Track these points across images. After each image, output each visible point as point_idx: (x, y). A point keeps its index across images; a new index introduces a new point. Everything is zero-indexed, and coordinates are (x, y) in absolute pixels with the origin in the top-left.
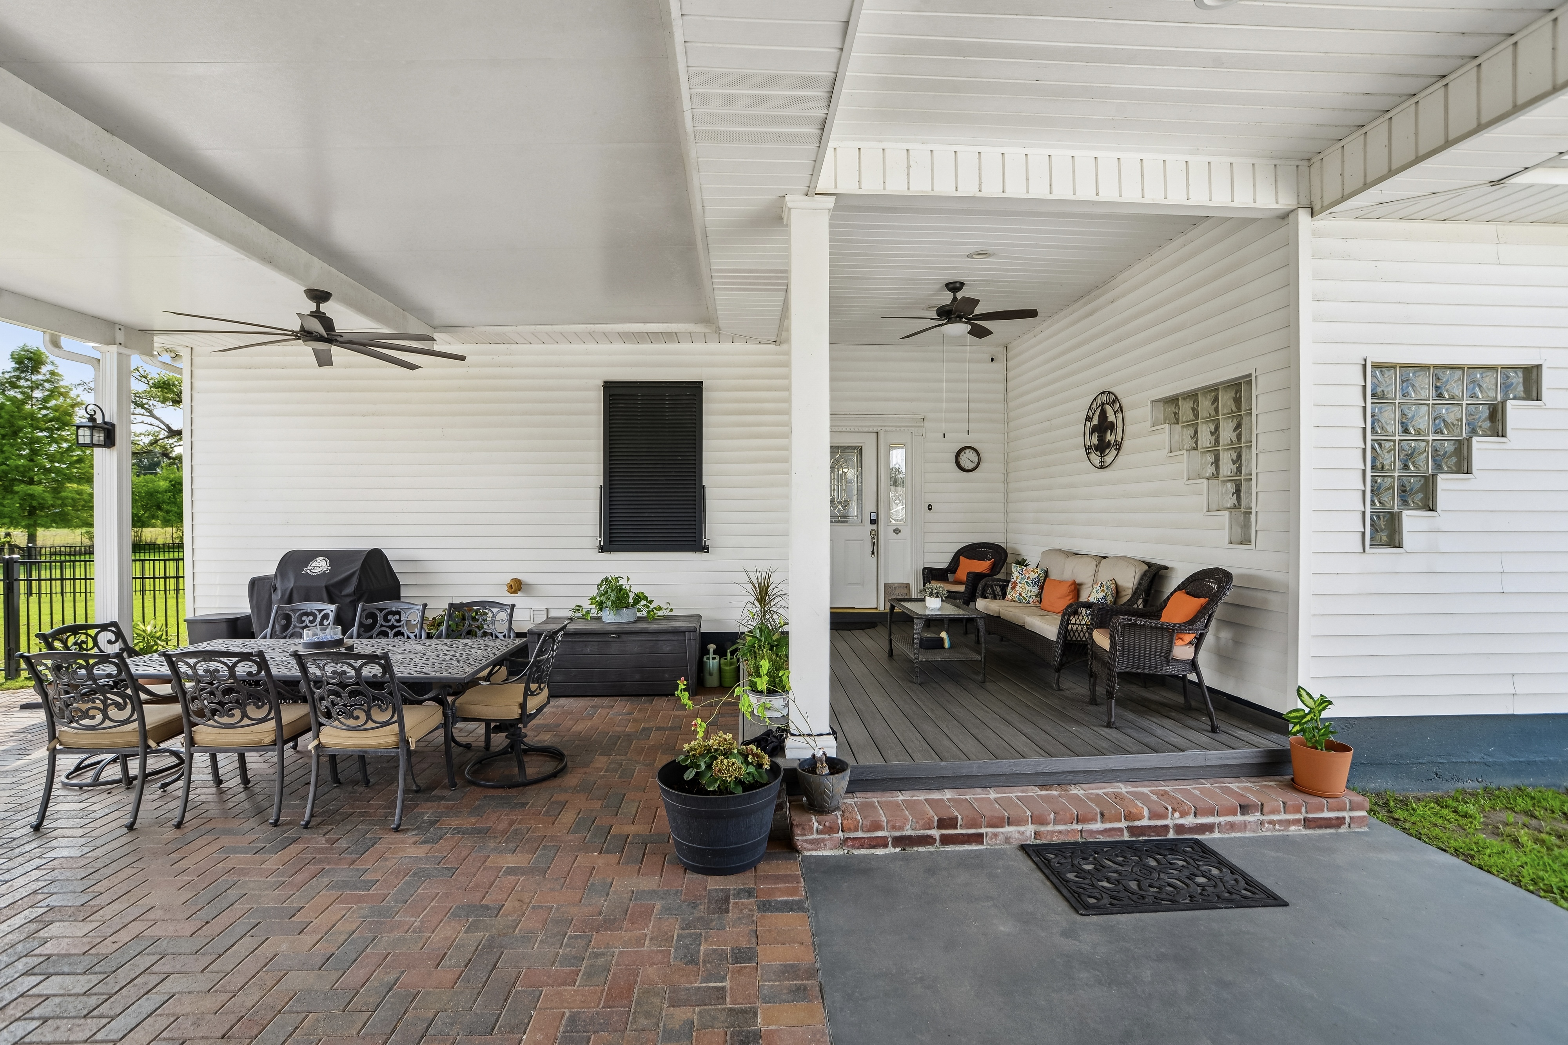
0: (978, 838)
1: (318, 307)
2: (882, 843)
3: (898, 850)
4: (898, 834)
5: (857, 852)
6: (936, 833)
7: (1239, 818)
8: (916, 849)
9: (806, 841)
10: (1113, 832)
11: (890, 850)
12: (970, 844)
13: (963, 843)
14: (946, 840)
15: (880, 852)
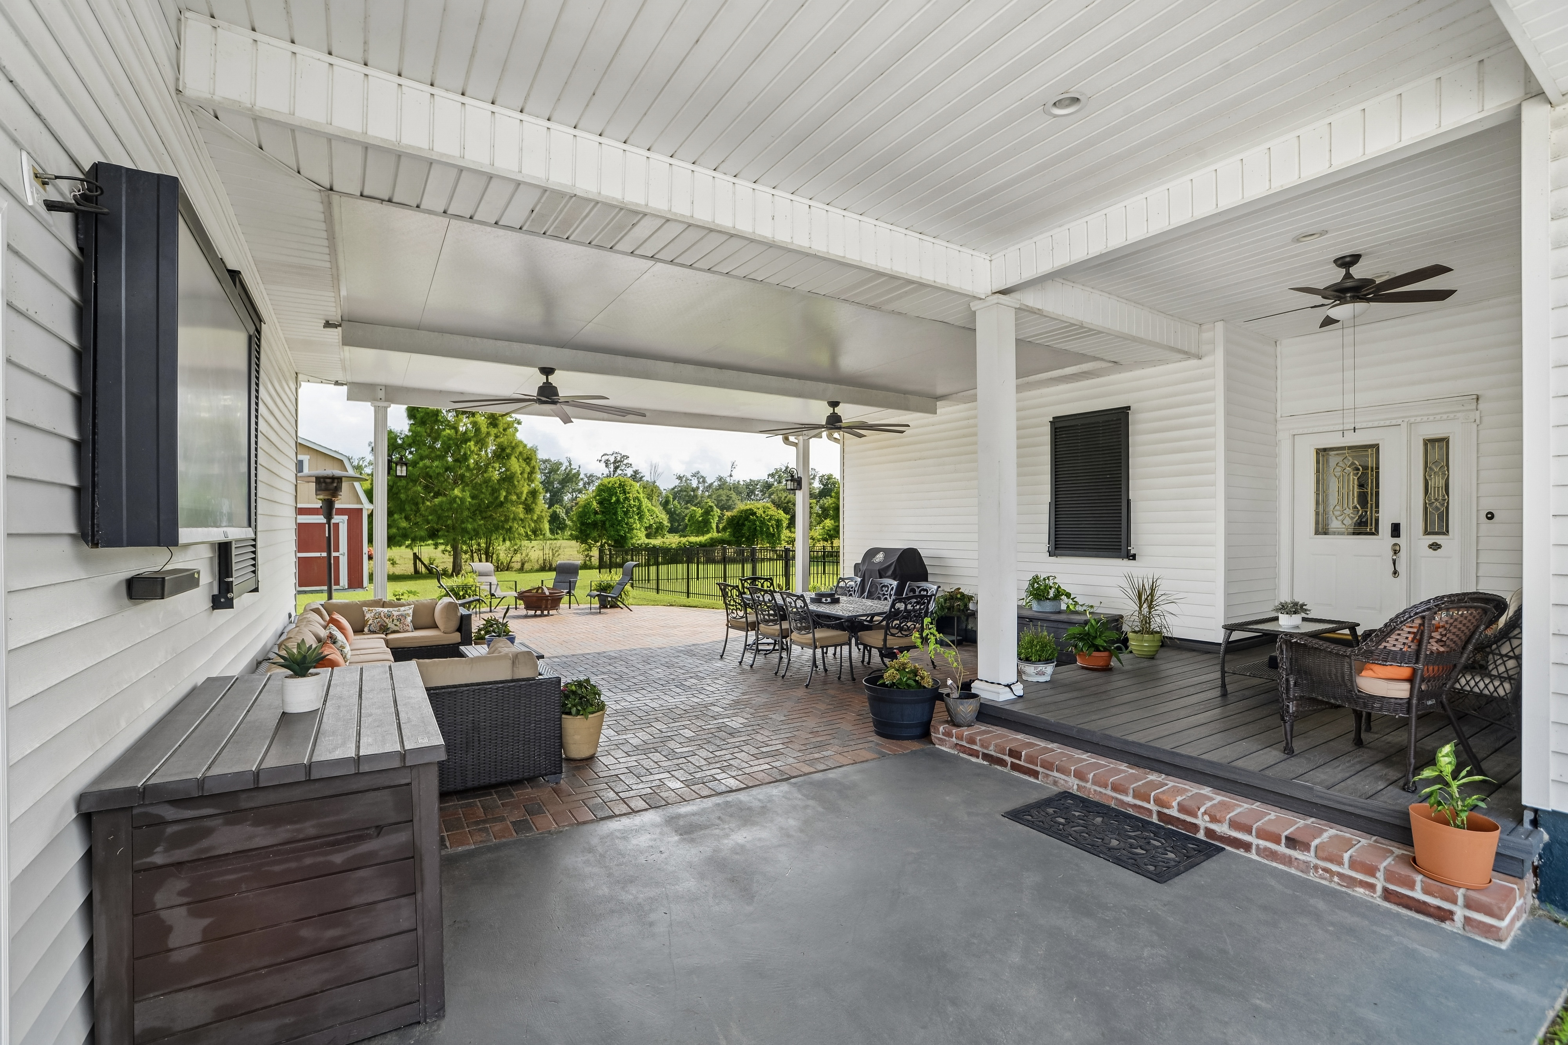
0: (1035, 774)
1: (834, 410)
2: (975, 754)
3: (985, 763)
4: (986, 751)
5: (961, 755)
6: (1009, 759)
7: (1282, 849)
8: (996, 766)
9: (936, 737)
10: (1142, 810)
11: (980, 761)
12: (1030, 776)
13: (1025, 773)
14: (1015, 767)
15: (974, 760)
